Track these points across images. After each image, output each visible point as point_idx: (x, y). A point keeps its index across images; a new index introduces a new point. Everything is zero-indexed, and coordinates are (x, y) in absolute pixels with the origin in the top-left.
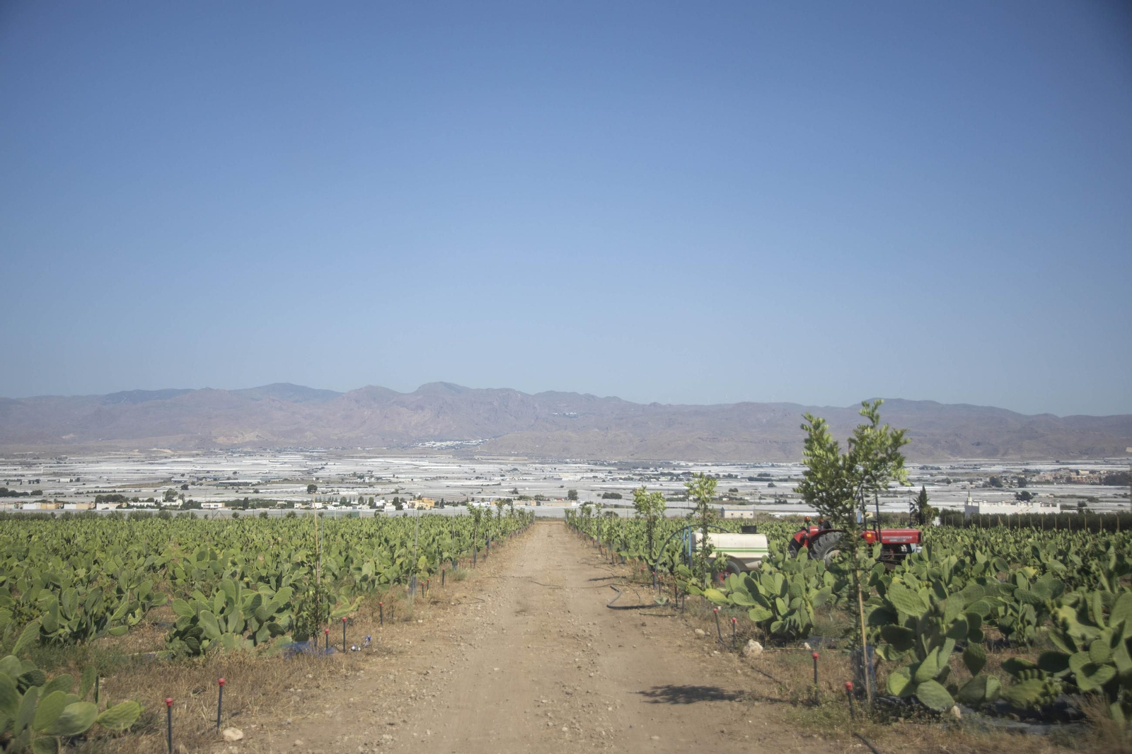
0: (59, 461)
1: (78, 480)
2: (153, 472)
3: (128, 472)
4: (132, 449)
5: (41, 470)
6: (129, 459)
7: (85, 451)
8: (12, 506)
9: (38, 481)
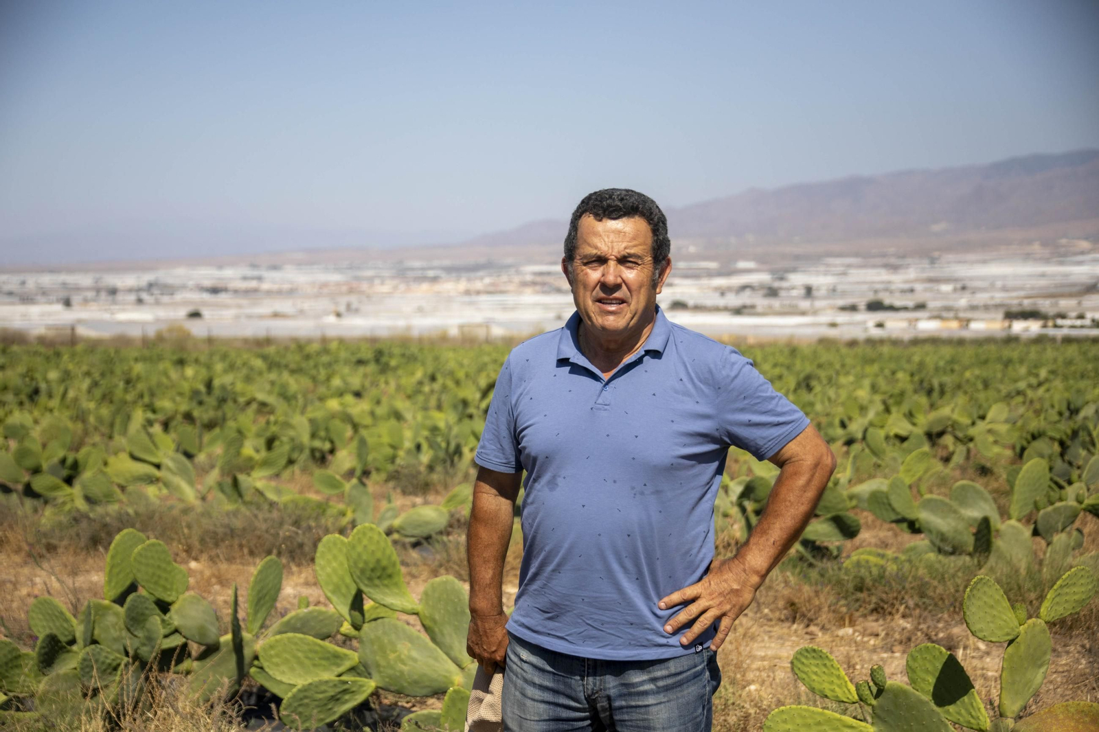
0: (933, 261)
1: (964, 288)
2: (1066, 275)
3: (1031, 276)
4: (1029, 242)
5: (911, 273)
6: (1028, 257)
7: (965, 247)
8: (904, 324)
9: (912, 291)
